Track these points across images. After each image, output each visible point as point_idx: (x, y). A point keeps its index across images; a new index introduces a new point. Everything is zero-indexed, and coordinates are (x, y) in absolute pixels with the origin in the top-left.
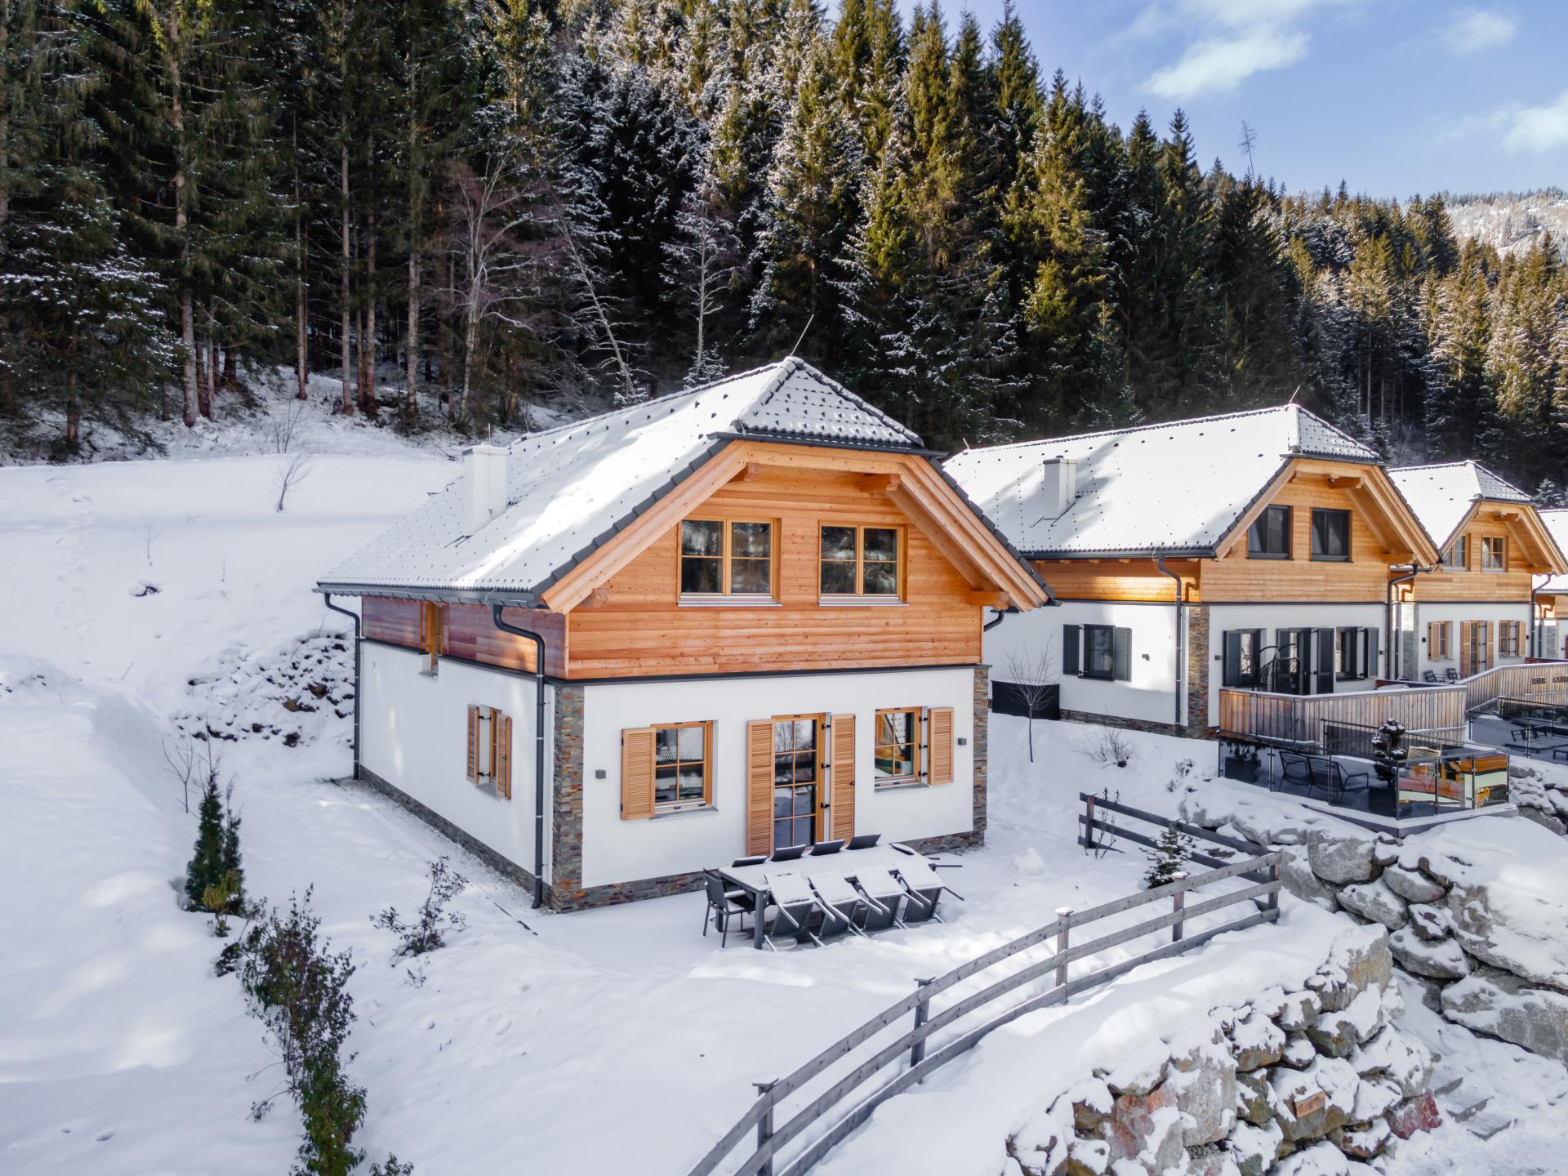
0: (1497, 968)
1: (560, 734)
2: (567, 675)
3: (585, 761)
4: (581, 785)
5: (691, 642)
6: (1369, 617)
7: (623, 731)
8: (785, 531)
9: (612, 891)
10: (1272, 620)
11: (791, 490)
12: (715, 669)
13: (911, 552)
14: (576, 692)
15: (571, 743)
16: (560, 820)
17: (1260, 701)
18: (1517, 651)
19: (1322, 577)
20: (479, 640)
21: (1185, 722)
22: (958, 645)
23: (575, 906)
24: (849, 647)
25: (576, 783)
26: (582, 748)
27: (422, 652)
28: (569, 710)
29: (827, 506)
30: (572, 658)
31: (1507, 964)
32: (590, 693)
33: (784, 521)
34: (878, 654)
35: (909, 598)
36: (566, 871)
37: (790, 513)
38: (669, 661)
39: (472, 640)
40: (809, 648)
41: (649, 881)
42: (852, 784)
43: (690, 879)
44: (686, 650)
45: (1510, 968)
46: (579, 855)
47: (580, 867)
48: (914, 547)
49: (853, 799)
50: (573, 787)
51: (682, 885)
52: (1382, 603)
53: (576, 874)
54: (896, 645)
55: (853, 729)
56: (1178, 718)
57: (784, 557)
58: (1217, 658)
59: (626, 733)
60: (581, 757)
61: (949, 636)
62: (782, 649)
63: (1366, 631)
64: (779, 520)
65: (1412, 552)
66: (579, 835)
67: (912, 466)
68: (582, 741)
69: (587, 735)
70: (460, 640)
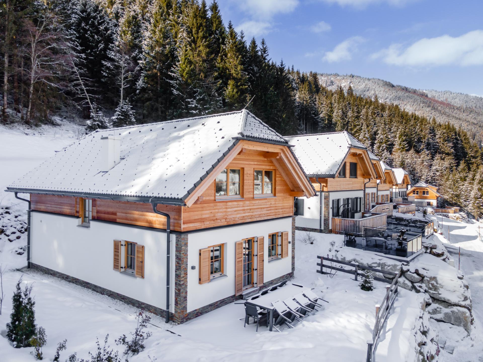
0: (441, 301)
1: (180, 253)
2: (182, 230)
3: (188, 263)
4: (187, 273)
5: (219, 214)
6: (360, 194)
7: (200, 250)
8: (245, 172)
9: (196, 312)
10: (342, 196)
11: (247, 158)
12: (225, 224)
13: (277, 179)
14: (186, 237)
15: (184, 257)
16: (179, 287)
17: (345, 221)
18: (374, 201)
19: (352, 183)
20: (118, 214)
21: (323, 228)
22: (288, 210)
23: (185, 320)
24: (262, 213)
25: (185, 272)
26: (187, 258)
27: (78, 217)
28: (184, 244)
29: (256, 163)
30: (184, 223)
31: (445, 299)
32: (191, 237)
33: (245, 169)
34: (269, 214)
35: (277, 195)
36: (183, 307)
37: (247, 166)
38: (213, 222)
39: (115, 214)
40: (251, 214)
41: (207, 306)
42: (263, 261)
43: (219, 303)
44: (218, 217)
45: (446, 300)
46: (186, 300)
47: (186, 305)
48: (278, 177)
49: (263, 266)
50: (185, 274)
51: (217, 306)
52: (362, 190)
53: (185, 308)
54: (273, 211)
55: (263, 241)
56: (321, 227)
57: (245, 181)
58: (331, 208)
59: (202, 251)
60: (187, 262)
61: (286, 207)
62: (244, 215)
63: (360, 198)
64: (243, 168)
65: (371, 175)
66: (186, 292)
67: (285, 150)
68: (187, 256)
69: (189, 253)
70: (105, 213)
